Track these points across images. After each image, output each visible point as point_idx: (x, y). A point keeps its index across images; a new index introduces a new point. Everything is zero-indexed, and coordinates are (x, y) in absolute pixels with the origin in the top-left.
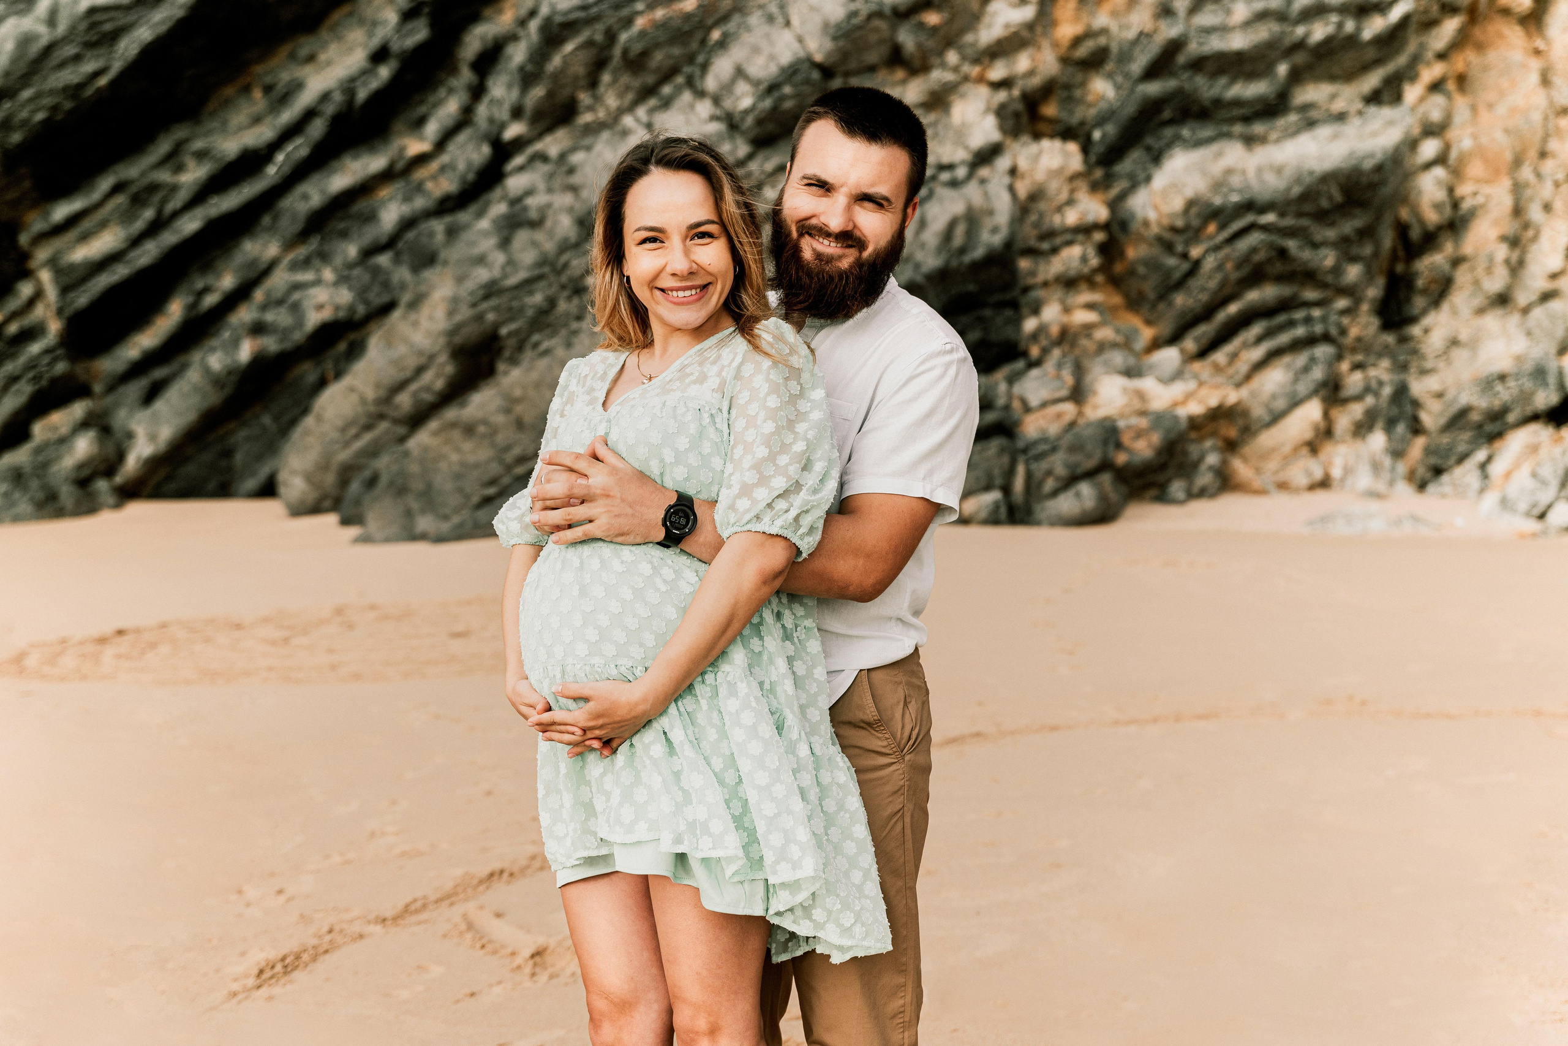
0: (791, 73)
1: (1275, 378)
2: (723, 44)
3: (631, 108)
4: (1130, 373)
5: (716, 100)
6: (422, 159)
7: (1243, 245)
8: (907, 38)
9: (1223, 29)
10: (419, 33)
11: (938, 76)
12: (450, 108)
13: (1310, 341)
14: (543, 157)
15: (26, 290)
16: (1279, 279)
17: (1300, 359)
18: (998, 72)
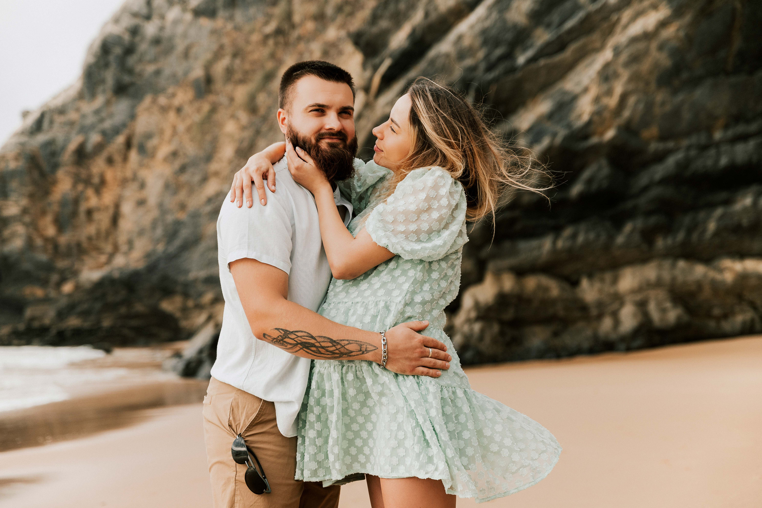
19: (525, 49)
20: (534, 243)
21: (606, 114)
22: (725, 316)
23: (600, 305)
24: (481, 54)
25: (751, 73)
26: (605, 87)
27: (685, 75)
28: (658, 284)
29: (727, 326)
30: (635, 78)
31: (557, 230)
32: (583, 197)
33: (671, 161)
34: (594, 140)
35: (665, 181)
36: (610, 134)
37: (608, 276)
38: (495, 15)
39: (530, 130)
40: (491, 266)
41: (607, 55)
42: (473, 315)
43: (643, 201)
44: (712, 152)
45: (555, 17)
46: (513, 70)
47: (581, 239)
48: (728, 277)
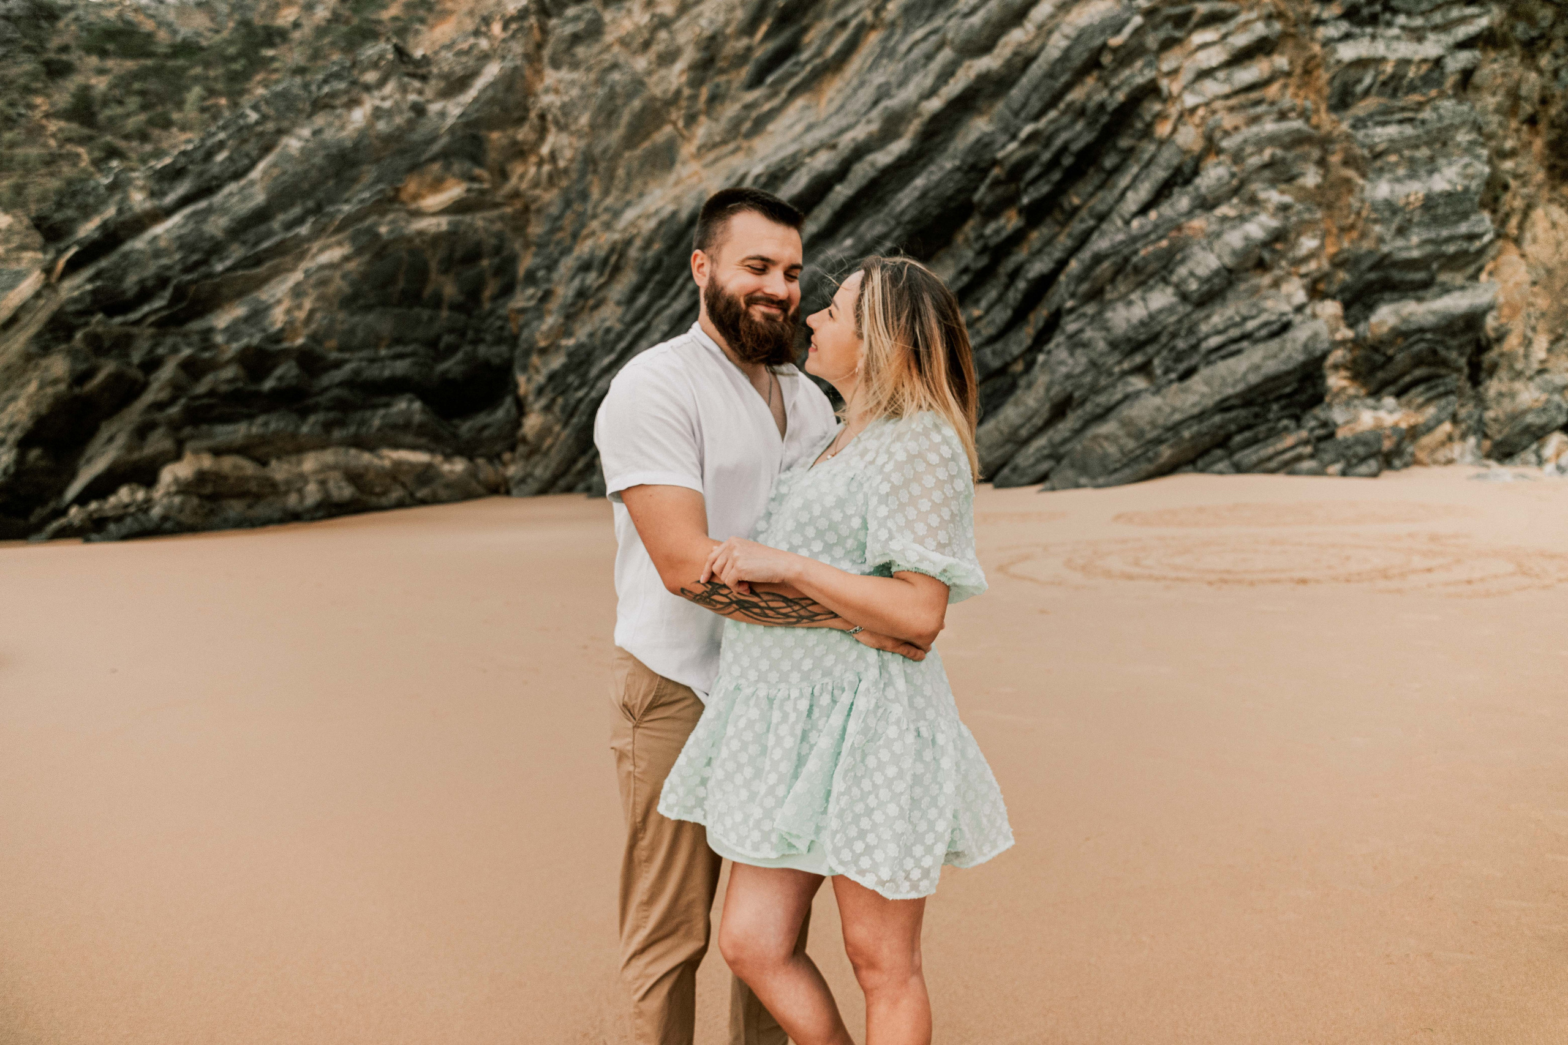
0: (1216, 273)
1: (1431, 411)
2: (1183, 261)
3: (1133, 291)
4: (1375, 408)
5: (1177, 286)
6: (979, 318)
7: (1416, 348)
8: (1267, 256)
9: (1408, 248)
10: (984, 261)
11: (1277, 272)
12: (993, 294)
13: (1447, 394)
14: (1084, 315)
16: (1430, 364)
17: (1443, 402)
18: (1303, 269)
19: (221, 260)
20: (230, 428)
21: (298, 324)
22: (384, 493)
23: (288, 482)
24: (177, 256)
25: (410, 307)
26: (297, 302)
27: (361, 302)
28: (334, 467)
29: (384, 501)
30: (321, 298)
31: (250, 417)
32: (274, 391)
33: (348, 368)
34: (286, 345)
35: (341, 384)
36: (300, 341)
37: (294, 459)
38: (191, 225)
39: (226, 329)
40: (190, 445)
41: (297, 276)
42: (173, 489)
43: (322, 399)
44: (379, 364)
45: (251, 236)
46: (210, 276)
47: (273, 426)
48: (387, 463)
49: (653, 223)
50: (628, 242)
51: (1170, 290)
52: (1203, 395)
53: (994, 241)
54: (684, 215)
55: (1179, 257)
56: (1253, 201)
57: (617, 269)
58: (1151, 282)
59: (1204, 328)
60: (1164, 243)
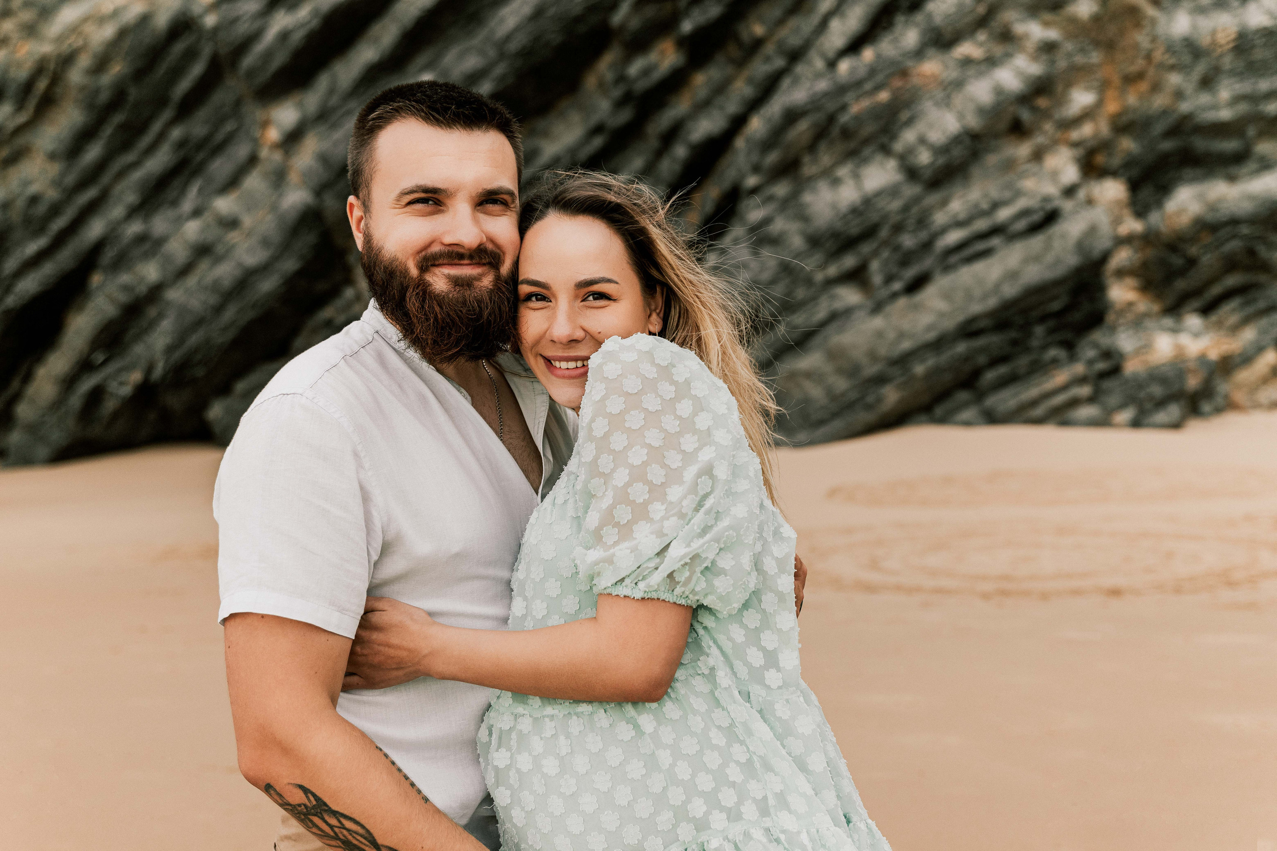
0: (956, 140)
1: (1249, 334)
2: (910, 122)
3: (840, 163)
4: (1174, 331)
5: (902, 158)
7: (1227, 247)
8: (1025, 115)
9: (1215, 107)
10: (625, 116)
11: (1040, 139)
13: (1270, 309)
14: (773, 197)
15: (349, 293)
16: (1245, 269)
17: (1264, 322)
18: (1075, 135)
49: (108, 32)
50: (67, 60)
51: (892, 164)
52: (942, 315)
53: (641, 86)
54: (162, 20)
55: (904, 116)
56: (1006, 37)
57: (48, 102)
58: (867, 151)
59: (940, 218)
60: (884, 96)
